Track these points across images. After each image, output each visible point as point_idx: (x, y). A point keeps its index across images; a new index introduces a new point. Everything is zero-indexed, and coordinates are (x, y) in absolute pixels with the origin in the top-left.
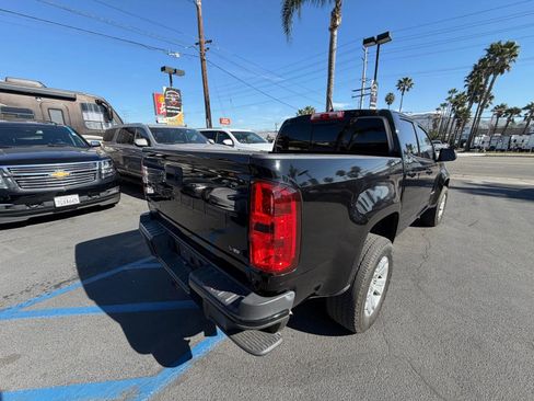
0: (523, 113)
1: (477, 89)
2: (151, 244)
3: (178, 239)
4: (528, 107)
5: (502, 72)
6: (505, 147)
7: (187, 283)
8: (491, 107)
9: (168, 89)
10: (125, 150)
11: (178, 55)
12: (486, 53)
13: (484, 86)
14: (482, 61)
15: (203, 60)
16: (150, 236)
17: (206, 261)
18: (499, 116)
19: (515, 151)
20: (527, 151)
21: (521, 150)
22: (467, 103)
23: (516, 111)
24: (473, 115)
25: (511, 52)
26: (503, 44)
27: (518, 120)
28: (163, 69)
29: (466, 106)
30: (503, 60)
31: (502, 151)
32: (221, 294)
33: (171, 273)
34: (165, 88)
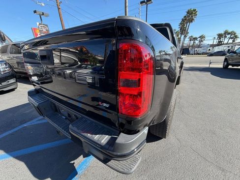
0: (199, 39)
1: (183, 29)
2: (38, 109)
3: (57, 103)
4: (200, 37)
5: (192, 22)
6: (193, 53)
7: (68, 131)
8: (188, 37)
9: (40, 24)
10: (16, 57)
11: (43, 5)
12: (186, 13)
13: (186, 28)
14: (185, 17)
15: (59, 9)
16: (36, 104)
17: (79, 115)
18: (190, 40)
19: (196, 54)
20: (200, 54)
21: (199, 54)
22: (180, 35)
23: (196, 39)
24: (182, 40)
25: (195, 13)
26: (192, 10)
27: (197, 42)
28: (35, 12)
29: (179, 37)
30: (192, 16)
31: (192, 54)
32: (96, 137)
33: (55, 125)
34: (38, 24)
